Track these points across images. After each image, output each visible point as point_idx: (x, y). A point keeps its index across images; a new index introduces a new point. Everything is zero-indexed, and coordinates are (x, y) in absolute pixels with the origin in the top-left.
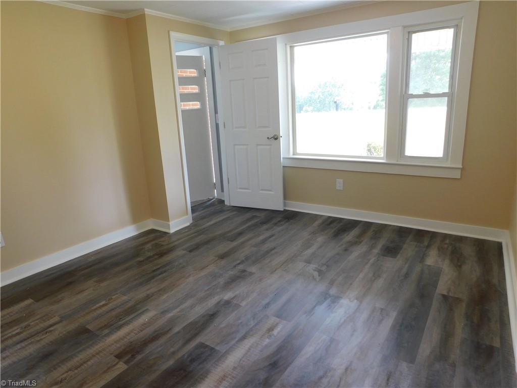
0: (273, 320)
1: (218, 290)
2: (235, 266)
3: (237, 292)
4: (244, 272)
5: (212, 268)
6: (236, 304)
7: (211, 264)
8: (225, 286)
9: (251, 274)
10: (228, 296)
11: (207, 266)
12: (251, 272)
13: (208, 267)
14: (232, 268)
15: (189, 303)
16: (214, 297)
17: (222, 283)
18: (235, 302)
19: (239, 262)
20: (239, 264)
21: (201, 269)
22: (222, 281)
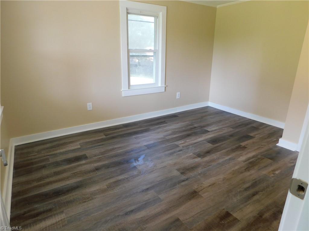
0: (181, 146)
1: (203, 164)
2: (187, 179)
3: (192, 160)
4: (183, 172)
5: (206, 183)
6: (195, 155)
7: (206, 187)
8: (198, 165)
9: (178, 170)
10: (198, 160)
11: (210, 186)
12: (178, 171)
13: (209, 184)
14: (190, 178)
15: (221, 161)
16: (206, 160)
17: (200, 168)
18: (195, 156)
19: (183, 183)
20: (183, 181)
21: (215, 184)
22: (200, 170)
